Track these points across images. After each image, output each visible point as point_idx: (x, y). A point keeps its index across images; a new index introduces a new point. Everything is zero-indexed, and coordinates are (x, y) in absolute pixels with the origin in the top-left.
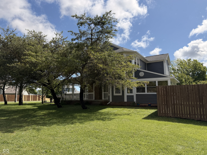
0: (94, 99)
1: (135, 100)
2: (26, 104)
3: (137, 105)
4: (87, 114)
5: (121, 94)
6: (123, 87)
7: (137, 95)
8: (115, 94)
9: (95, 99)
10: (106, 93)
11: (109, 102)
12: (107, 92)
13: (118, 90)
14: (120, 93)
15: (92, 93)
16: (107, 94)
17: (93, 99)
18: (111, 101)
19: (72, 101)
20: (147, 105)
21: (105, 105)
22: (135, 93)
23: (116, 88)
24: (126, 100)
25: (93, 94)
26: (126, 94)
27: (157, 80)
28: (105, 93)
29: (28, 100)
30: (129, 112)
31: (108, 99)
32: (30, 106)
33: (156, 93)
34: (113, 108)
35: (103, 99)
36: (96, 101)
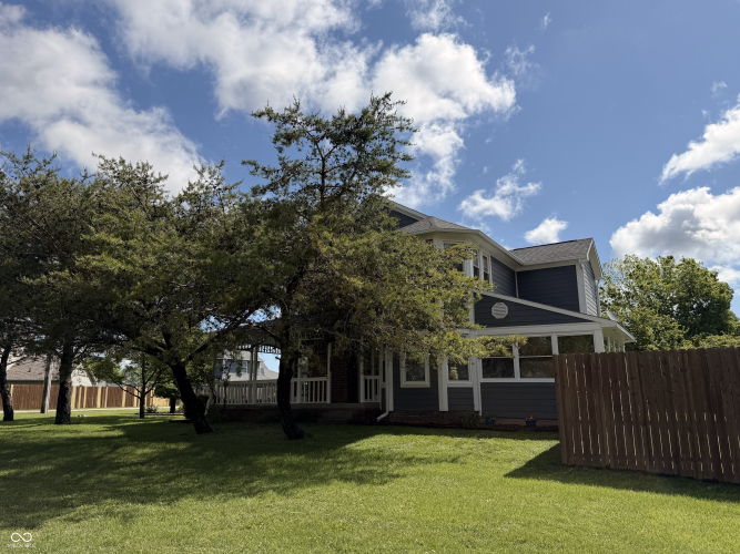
0: (328, 401)
1: (478, 406)
2: (80, 420)
3: (487, 423)
4: (302, 457)
5: (426, 383)
6: (432, 359)
7: (483, 385)
8: (405, 383)
9: (332, 401)
10: (373, 377)
11: (384, 411)
12: (377, 373)
13: (415, 368)
14: (424, 379)
15: (323, 379)
16: (376, 381)
17: (325, 400)
18: (390, 407)
19: (248, 410)
20: (523, 423)
21: (371, 422)
22: (476, 378)
23: (408, 362)
24: (444, 406)
25: (325, 382)
26: (445, 383)
27: (554, 331)
28: (369, 378)
29: (88, 406)
30: (458, 451)
31: (379, 400)
32: (98, 427)
33: (552, 380)
34: (396, 433)
35: (362, 400)
36: (336, 410)
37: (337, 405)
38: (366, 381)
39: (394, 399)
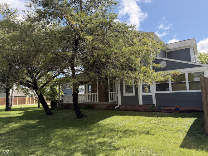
0: (98, 101)
1: (154, 102)
3: (159, 109)
5: (134, 94)
7: (156, 94)
8: (125, 94)
10: (113, 92)
11: (117, 105)
12: (115, 91)
13: (129, 88)
14: (132, 92)
15: (95, 94)
16: (115, 93)
17: (96, 101)
18: (120, 103)
20: (174, 109)
21: (113, 110)
22: (153, 92)
23: (126, 86)
24: (141, 102)
25: (96, 95)
26: (141, 94)
27: (186, 71)
31: (116, 101)
35: (110, 101)
36: (100, 104)
37: (101, 103)
38: (111, 94)
39: (121, 101)
